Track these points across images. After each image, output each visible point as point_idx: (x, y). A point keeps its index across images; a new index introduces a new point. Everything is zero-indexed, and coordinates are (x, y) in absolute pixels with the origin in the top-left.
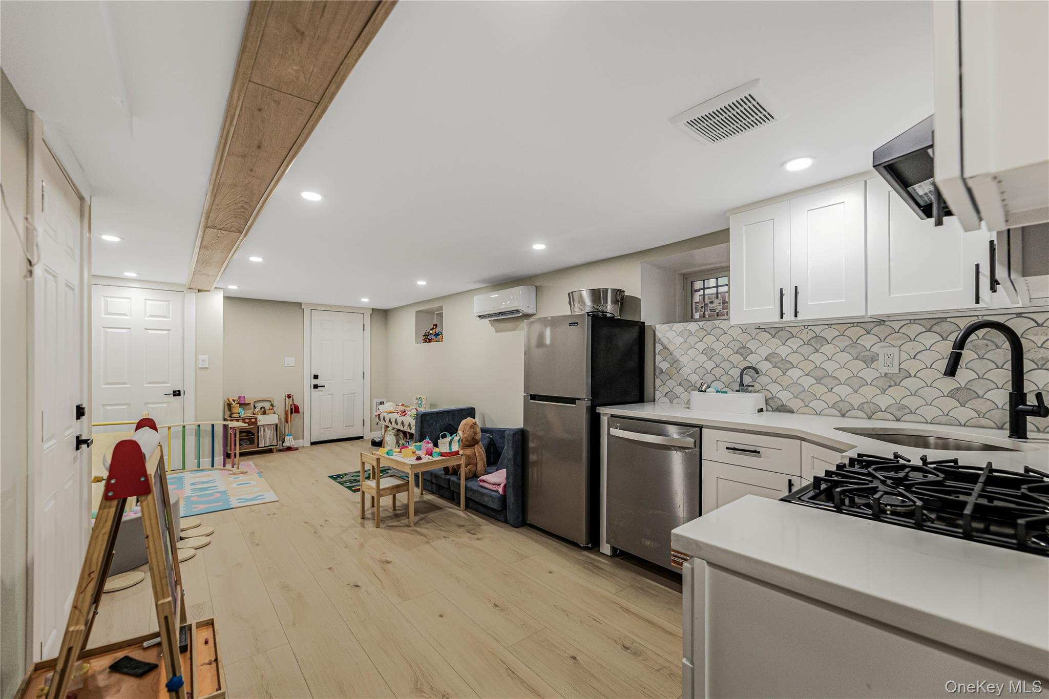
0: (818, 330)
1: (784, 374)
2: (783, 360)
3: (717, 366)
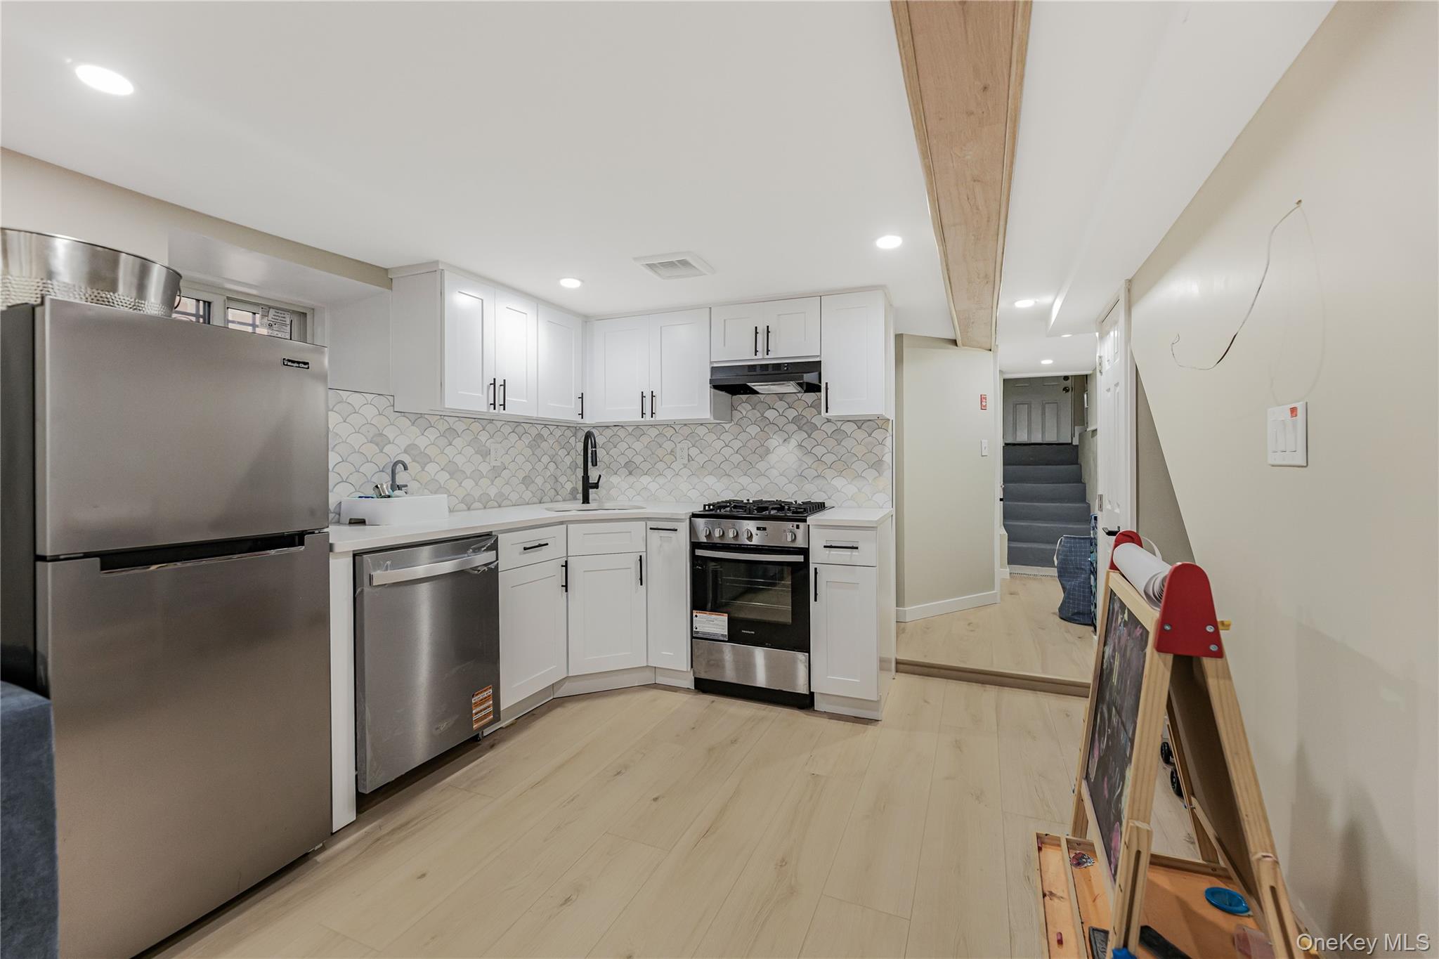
0: (451, 420)
1: (423, 470)
2: (422, 453)
3: (343, 461)
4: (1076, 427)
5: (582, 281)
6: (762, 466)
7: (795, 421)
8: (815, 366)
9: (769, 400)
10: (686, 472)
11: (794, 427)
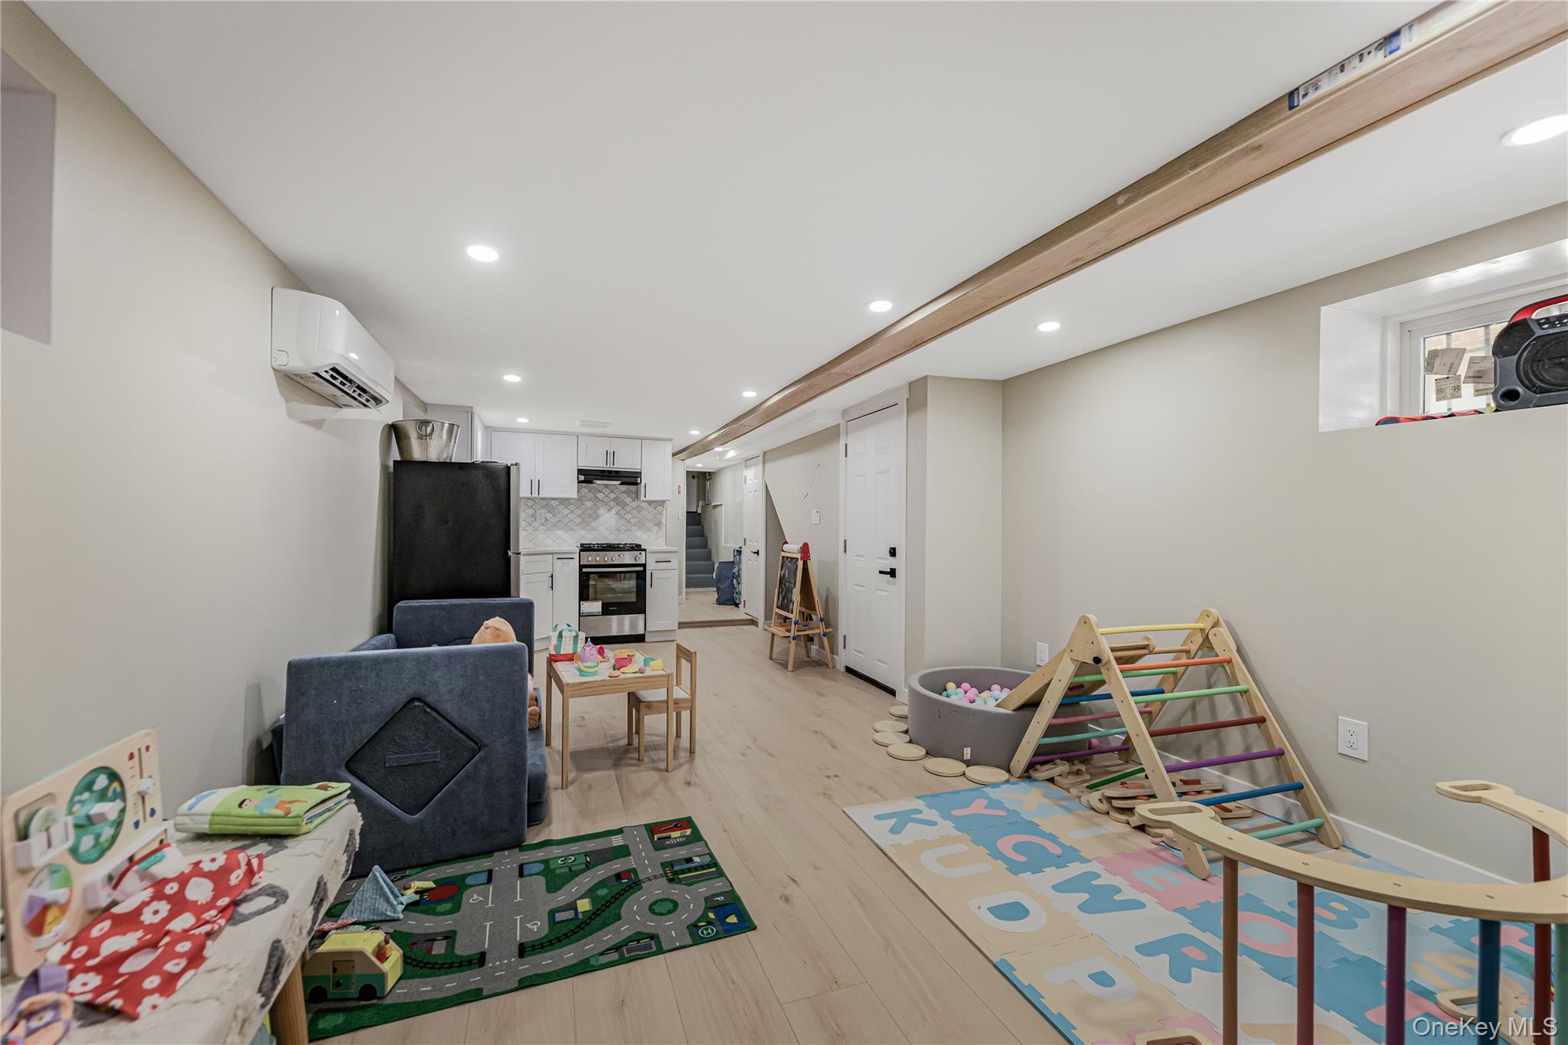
4: (700, 502)
5: (530, 419)
6: (594, 524)
7: (614, 500)
8: (638, 475)
9: (600, 488)
10: (542, 528)
11: (613, 503)
